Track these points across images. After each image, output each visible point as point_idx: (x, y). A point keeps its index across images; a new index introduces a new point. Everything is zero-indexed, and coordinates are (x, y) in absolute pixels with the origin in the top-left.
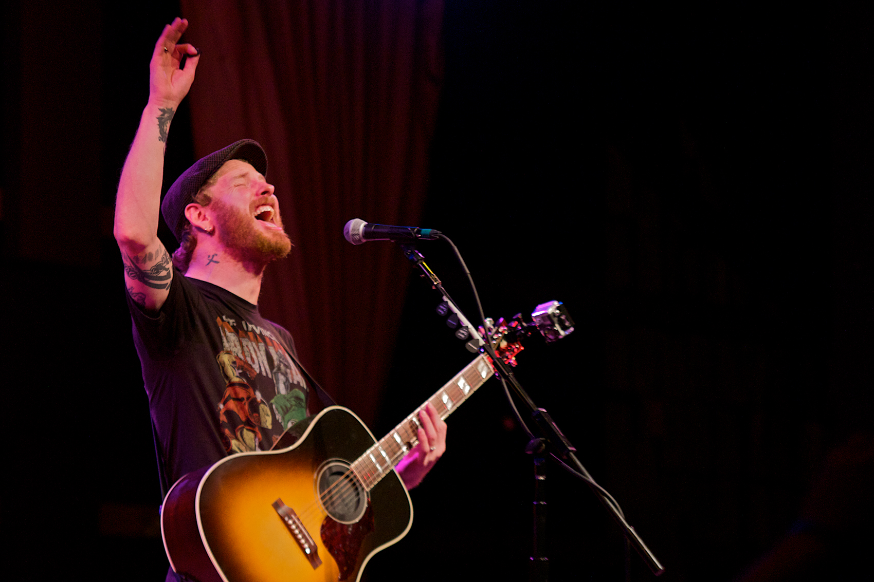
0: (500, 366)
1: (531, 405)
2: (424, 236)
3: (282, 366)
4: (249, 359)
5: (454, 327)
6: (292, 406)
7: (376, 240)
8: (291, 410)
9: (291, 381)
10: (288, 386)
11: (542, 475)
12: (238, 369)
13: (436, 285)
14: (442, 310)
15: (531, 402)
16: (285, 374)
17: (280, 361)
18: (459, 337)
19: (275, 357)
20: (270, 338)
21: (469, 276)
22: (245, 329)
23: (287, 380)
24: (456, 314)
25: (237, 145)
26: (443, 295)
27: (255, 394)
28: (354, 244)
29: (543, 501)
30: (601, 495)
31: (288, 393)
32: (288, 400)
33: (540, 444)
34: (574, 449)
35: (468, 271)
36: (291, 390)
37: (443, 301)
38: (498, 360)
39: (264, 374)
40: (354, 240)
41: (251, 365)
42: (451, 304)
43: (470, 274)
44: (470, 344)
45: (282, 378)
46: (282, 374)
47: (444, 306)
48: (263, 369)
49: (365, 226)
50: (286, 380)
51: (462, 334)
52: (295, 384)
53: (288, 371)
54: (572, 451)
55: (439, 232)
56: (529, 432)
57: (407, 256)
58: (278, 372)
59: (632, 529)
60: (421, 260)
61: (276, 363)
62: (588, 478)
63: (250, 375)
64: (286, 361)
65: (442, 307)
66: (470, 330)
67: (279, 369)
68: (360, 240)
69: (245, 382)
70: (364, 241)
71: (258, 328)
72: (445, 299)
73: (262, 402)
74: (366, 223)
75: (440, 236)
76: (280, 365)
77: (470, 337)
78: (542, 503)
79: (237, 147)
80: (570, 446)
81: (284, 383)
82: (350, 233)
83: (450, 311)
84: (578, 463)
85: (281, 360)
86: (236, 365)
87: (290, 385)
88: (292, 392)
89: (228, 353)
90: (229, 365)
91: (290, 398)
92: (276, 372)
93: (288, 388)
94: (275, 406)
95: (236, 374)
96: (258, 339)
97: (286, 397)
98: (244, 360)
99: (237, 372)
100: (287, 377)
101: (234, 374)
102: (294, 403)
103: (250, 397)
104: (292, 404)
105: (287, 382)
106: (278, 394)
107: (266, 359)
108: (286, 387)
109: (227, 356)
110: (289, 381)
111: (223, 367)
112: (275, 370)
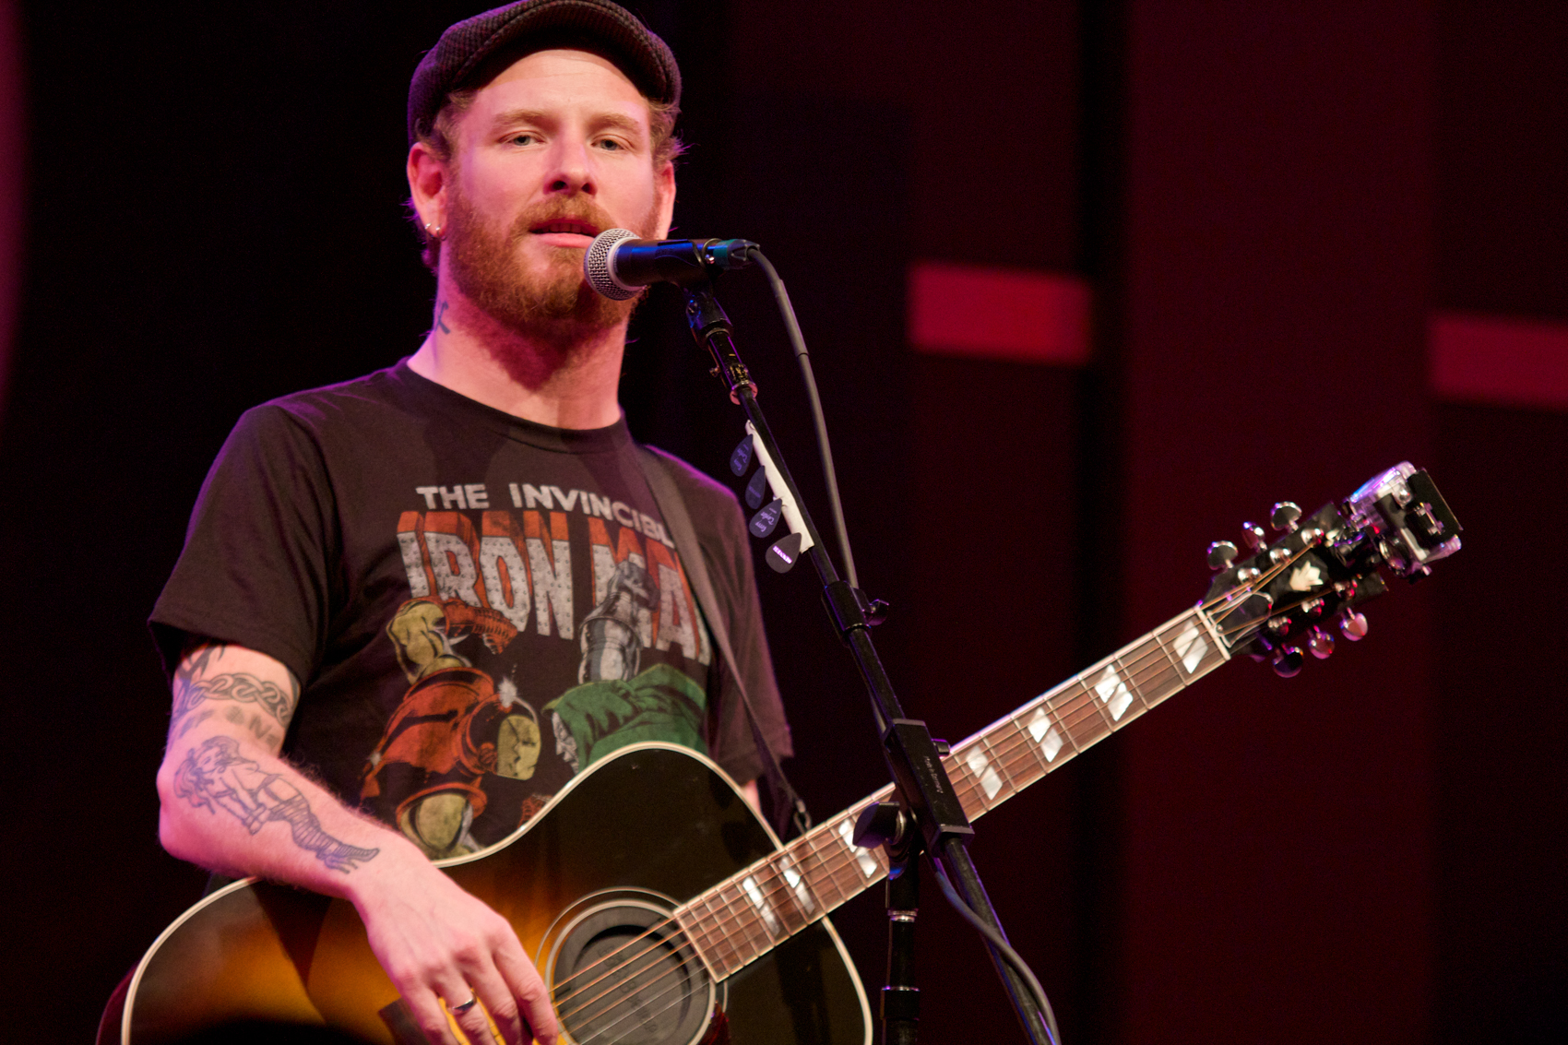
3: (625, 604)
4: (497, 601)
6: (637, 711)
8: (632, 724)
9: (647, 643)
10: (634, 655)
12: (450, 636)
14: (739, 461)
16: (630, 625)
17: (623, 588)
19: (605, 575)
20: (604, 521)
22: (518, 505)
23: (634, 639)
24: (764, 468)
27: (496, 690)
31: (632, 676)
32: (625, 696)
36: (642, 668)
39: (544, 629)
41: (499, 615)
45: (615, 634)
46: (618, 623)
47: (743, 449)
48: (543, 617)
50: (631, 641)
51: (762, 523)
52: (661, 652)
53: (642, 615)
58: (605, 619)
61: (601, 594)
63: (490, 641)
64: (644, 587)
65: (741, 453)
66: (783, 510)
67: (610, 609)
69: (468, 664)
72: (749, 429)
73: (516, 709)
76: (619, 598)
81: (622, 650)
86: (448, 627)
87: (642, 652)
88: (647, 675)
89: (422, 601)
90: (423, 632)
91: (637, 690)
92: (595, 620)
93: (634, 662)
94: (561, 717)
95: (441, 651)
96: (553, 530)
97: (620, 689)
98: (479, 605)
99: (447, 645)
100: (632, 633)
101: (436, 653)
102: (651, 702)
103: (478, 703)
104: (643, 705)
105: (634, 646)
106: (587, 679)
107: (570, 583)
108: (624, 660)
109: (421, 610)
110: (639, 643)
111: (403, 647)
112: (595, 614)
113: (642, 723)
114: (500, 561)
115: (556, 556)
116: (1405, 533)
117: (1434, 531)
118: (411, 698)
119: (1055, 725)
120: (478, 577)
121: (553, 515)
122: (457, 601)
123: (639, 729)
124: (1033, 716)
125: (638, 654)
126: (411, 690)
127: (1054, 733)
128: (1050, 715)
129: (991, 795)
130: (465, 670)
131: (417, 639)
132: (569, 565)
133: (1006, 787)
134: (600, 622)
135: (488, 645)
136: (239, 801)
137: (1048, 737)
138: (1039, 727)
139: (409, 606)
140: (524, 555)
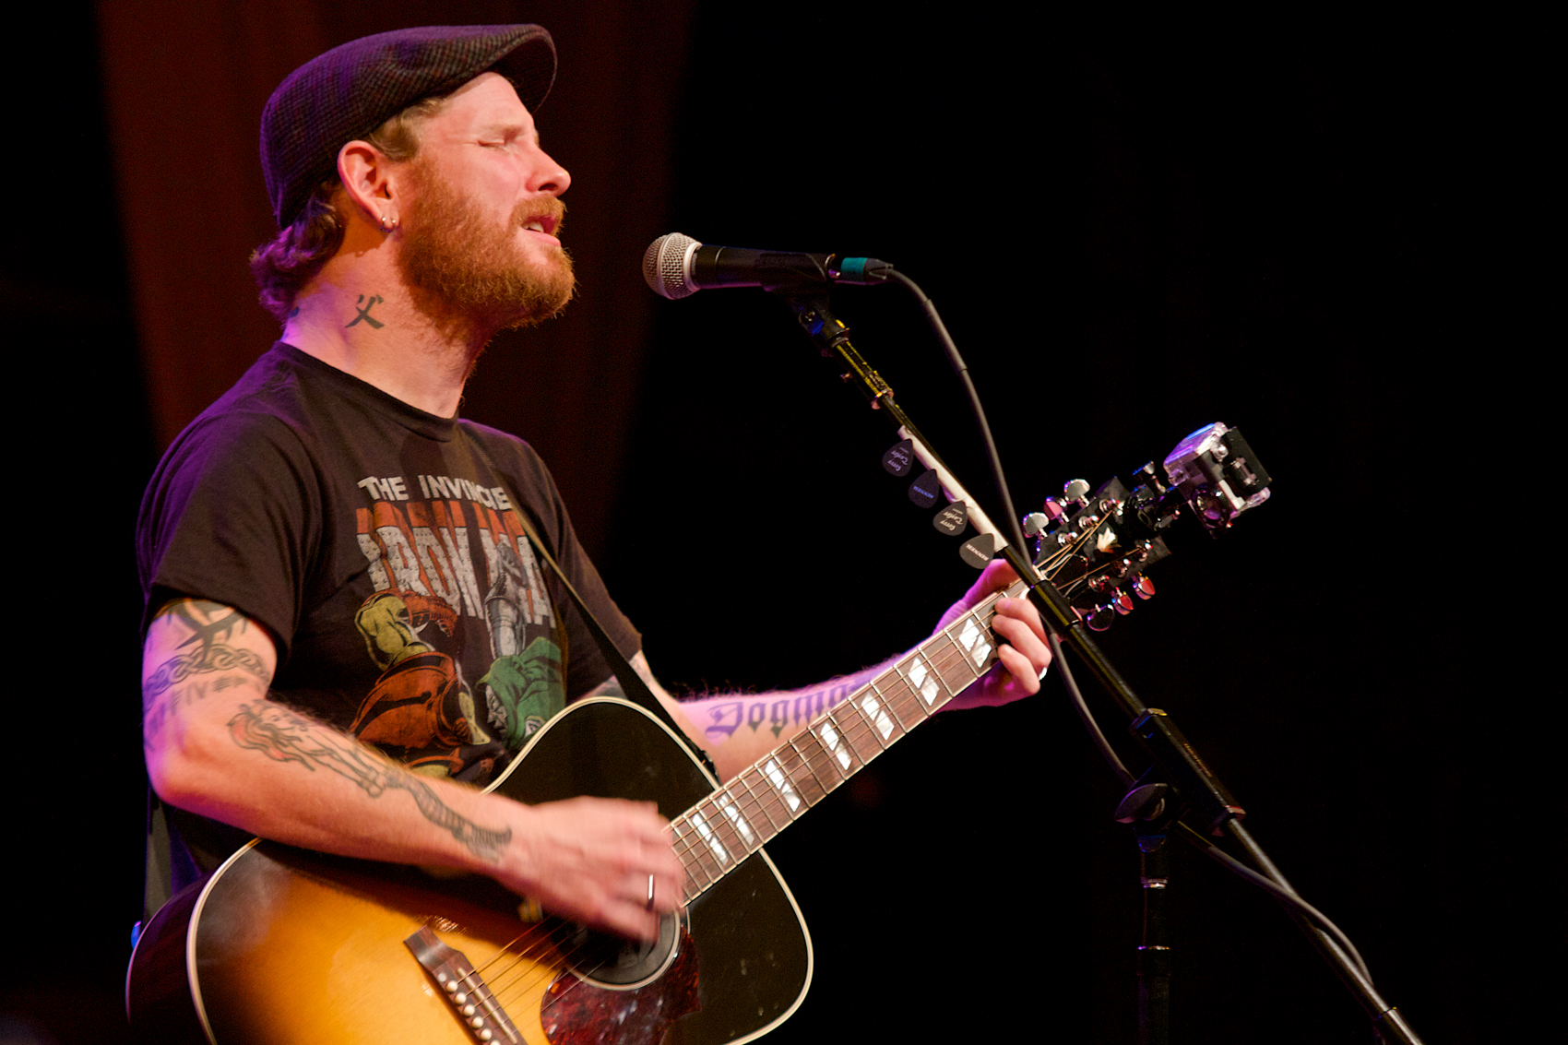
0: (1050, 602)
1: (1129, 700)
2: (851, 274)
3: (509, 583)
4: (439, 588)
5: (927, 506)
6: (529, 682)
7: (725, 286)
8: (526, 694)
9: (529, 621)
10: (521, 631)
11: (1158, 877)
12: (415, 625)
13: (880, 400)
14: (895, 462)
15: (1129, 693)
16: (515, 603)
17: (505, 569)
18: (941, 530)
19: (493, 555)
20: (483, 506)
21: (965, 374)
22: (427, 495)
23: (520, 616)
24: (934, 471)
25: (520, 36)
26: (900, 426)
27: (454, 671)
28: (669, 297)
29: (1160, 945)
30: (1313, 927)
31: (522, 651)
32: (520, 669)
33: (1153, 802)
34: (1241, 811)
35: (962, 364)
36: (527, 642)
37: (899, 438)
38: (1043, 589)
39: (471, 612)
40: (670, 286)
41: (443, 600)
42: (919, 447)
43: (968, 370)
44: (969, 547)
45: (507, 612)
46: (508, 602)
47: (901, 452)
48: (467, 600)
49: (695, 251)
50: (518, 617)
51: (948, 522)
52: (538, 626)
53: (522, 592)
54: (1234, 815)
55: (887, 265)
56: (1123, 768)
57: (806, 327)
58: (498, 599)
59: (1393, 1014)
60: (841, 335)
61: (493, 576)
62: (1280, 885)
63: (443, 626)
64: (516, 566)
65: (897, 455)
66: (969, 511)
67: (501, 590)
68: (684, 288)
69: (432, 649)
70: (694, 289)
71: (457, 480)
72: (905, 433)
74: (699, 244)
75: (890, 276)
76: (505, 578)
77: (971, 530)
78: (1159, 948)
79: (518, 40)
80: (1232, 806)
81: (513, 628)
82: (660, 268)
83: (918, 466)
84: (1253, 846)
85: (506, 563)
86: (411, 617)
87: (527, 628)
88: (532, 648)
89: (385, 595)
90: (390, 624)
91: (526, 663)
92: (492, 600)
93: (521, 638)
94: (493, 689)
95: (410, 640)
96: (454, 518)
97: (515, 663)
98: (429, 595)
99: (413, 634)
100: (518, 610)
101: (405, 643)
102: (537, 672)
103: (446, 683)
104: (532, 676)
105: (520, 623)
106: (497, 656)
107: (471, 567)
108: (515, 637)
109: (385, 602)
110: (524, 619)
111: (373, 638)
112: (491, 594)
113: (532, 693)
114: (429, 549)
115: (459, 543)
116: (1223, 484)
117: (1248, 481)
118: (382, 684)
119: (931, 673)
120: (420, 569)
121: (451, 503)
122: (410, 594)
123: (531, 698)
124: (911, 665)
125: (524, 629)
126: (383, 676)
127: (930, 680)
128: (926, 663)
129: (886, 735)
130: (430, 654)
131: (385, 631)
132: (468, 549)
133: (897, 728)
134: (495, 602)
135: (443, 630)
136: (343, 761)
137: (926, 683)
138: (917, 673)
139: (374, 600)
140: (442, 542)
